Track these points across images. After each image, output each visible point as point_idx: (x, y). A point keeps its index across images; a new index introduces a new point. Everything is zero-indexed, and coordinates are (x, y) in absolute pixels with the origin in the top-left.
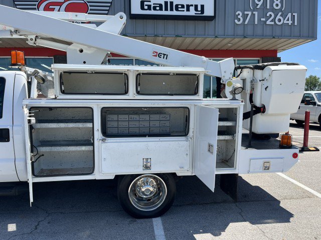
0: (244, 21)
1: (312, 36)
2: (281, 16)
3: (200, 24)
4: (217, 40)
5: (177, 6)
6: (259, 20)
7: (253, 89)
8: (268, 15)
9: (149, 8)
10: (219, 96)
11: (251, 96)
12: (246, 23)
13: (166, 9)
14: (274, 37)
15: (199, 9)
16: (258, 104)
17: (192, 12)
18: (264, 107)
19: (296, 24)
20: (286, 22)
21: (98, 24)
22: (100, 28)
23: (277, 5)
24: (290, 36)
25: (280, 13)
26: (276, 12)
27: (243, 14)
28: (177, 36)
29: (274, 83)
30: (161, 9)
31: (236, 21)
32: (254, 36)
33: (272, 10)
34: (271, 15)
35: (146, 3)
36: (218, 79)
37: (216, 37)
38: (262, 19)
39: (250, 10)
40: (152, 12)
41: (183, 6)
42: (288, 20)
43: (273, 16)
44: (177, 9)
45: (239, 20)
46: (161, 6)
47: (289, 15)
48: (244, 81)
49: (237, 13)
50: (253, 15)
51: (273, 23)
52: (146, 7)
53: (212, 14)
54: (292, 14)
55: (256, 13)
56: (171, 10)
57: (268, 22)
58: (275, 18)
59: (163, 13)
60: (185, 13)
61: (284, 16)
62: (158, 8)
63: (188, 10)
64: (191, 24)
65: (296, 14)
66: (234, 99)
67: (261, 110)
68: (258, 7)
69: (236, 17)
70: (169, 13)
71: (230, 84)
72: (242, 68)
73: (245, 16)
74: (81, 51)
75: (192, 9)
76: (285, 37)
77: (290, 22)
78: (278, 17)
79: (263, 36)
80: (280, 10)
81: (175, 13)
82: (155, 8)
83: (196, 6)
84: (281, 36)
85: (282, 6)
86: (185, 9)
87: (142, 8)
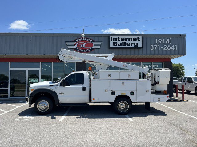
0: (154, 48)
1: (184, 54)
2: (170, 46)
3: (136, 50)
4: (144, 56)
5: (127, 44)
6: (160, 48)
7: (155, 76)
8: (164, 46)
9: (116, 45)
10: (144, 79)
11: (154, 78)
12: (155, 49)
13: (123, 45)
14: (167, 55)
15: (136, 45)
16: (157, 81)
17: (133, 46)
18: (158, 82)
19: (176, 49)
20: (172, 48)
21: (106, 57)
22: (107, 58)
23: (168, 42)
24: (174, 54)
25: (169, 45)
26: (167, 45)
27: (154, 46)
28: (127, 55)
29: (161, 75)
30: (121, 45)
31: (151, 49)
32: (158, 54)
33: (166, 44)
34: (165, 46)
35: (115, 43)
36: (144, 73)
37: (143, 55)
38: (162, 48)
39: (156, 44)
40: (118, 46)
41: (129, 44)
42: (173, 48)
43: (166, 46)
44: (127, 45)
45: (152, 48)
46: (121, 44)
47: (173, 46)
48: (152, 74)
49: (151, 46)
50: (158, 46)
51: (166, 49)
52: (115, 45)
53: (141, 47)
54: (174, 45)
55: (159, 45)
56: (125, 45)
57: (164, 49)
58: (167, 47)
59: (122, 46)
60: (130, 46)
61: (171, 46)
62: (120, 45)
63: (131, 45)
64: (133, 50)
65: (176, 45)
66: (148, 79)
67: (157, 83)
68: (160, 43)
69: (151, 47)
70: (124, 46)
71: (147, 75)
72: (151, 70)
73: (154, 47)
74: (101, 65)
75: (133, 45)
76: (172, 54)
77: (174, 49)
78: (168, 47)
79: (162, 54)
80: (169, 44)
81: (126, 46)
82: (119, 45)
83: (135, 44)
84: (170, 54)
85: (170, 42)
86: (130, 45)
87: (114, 45)
